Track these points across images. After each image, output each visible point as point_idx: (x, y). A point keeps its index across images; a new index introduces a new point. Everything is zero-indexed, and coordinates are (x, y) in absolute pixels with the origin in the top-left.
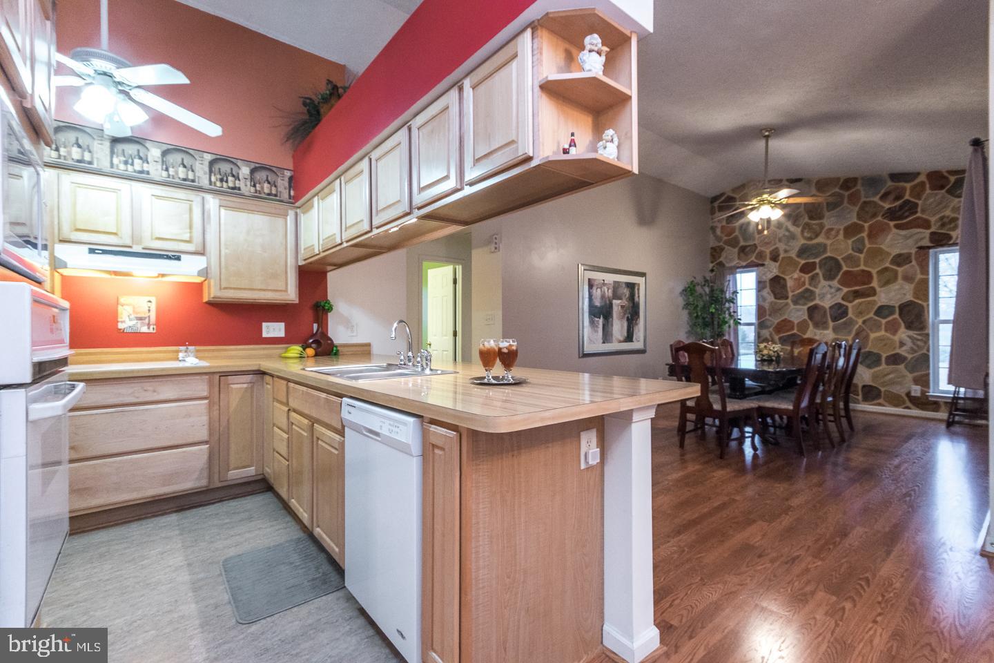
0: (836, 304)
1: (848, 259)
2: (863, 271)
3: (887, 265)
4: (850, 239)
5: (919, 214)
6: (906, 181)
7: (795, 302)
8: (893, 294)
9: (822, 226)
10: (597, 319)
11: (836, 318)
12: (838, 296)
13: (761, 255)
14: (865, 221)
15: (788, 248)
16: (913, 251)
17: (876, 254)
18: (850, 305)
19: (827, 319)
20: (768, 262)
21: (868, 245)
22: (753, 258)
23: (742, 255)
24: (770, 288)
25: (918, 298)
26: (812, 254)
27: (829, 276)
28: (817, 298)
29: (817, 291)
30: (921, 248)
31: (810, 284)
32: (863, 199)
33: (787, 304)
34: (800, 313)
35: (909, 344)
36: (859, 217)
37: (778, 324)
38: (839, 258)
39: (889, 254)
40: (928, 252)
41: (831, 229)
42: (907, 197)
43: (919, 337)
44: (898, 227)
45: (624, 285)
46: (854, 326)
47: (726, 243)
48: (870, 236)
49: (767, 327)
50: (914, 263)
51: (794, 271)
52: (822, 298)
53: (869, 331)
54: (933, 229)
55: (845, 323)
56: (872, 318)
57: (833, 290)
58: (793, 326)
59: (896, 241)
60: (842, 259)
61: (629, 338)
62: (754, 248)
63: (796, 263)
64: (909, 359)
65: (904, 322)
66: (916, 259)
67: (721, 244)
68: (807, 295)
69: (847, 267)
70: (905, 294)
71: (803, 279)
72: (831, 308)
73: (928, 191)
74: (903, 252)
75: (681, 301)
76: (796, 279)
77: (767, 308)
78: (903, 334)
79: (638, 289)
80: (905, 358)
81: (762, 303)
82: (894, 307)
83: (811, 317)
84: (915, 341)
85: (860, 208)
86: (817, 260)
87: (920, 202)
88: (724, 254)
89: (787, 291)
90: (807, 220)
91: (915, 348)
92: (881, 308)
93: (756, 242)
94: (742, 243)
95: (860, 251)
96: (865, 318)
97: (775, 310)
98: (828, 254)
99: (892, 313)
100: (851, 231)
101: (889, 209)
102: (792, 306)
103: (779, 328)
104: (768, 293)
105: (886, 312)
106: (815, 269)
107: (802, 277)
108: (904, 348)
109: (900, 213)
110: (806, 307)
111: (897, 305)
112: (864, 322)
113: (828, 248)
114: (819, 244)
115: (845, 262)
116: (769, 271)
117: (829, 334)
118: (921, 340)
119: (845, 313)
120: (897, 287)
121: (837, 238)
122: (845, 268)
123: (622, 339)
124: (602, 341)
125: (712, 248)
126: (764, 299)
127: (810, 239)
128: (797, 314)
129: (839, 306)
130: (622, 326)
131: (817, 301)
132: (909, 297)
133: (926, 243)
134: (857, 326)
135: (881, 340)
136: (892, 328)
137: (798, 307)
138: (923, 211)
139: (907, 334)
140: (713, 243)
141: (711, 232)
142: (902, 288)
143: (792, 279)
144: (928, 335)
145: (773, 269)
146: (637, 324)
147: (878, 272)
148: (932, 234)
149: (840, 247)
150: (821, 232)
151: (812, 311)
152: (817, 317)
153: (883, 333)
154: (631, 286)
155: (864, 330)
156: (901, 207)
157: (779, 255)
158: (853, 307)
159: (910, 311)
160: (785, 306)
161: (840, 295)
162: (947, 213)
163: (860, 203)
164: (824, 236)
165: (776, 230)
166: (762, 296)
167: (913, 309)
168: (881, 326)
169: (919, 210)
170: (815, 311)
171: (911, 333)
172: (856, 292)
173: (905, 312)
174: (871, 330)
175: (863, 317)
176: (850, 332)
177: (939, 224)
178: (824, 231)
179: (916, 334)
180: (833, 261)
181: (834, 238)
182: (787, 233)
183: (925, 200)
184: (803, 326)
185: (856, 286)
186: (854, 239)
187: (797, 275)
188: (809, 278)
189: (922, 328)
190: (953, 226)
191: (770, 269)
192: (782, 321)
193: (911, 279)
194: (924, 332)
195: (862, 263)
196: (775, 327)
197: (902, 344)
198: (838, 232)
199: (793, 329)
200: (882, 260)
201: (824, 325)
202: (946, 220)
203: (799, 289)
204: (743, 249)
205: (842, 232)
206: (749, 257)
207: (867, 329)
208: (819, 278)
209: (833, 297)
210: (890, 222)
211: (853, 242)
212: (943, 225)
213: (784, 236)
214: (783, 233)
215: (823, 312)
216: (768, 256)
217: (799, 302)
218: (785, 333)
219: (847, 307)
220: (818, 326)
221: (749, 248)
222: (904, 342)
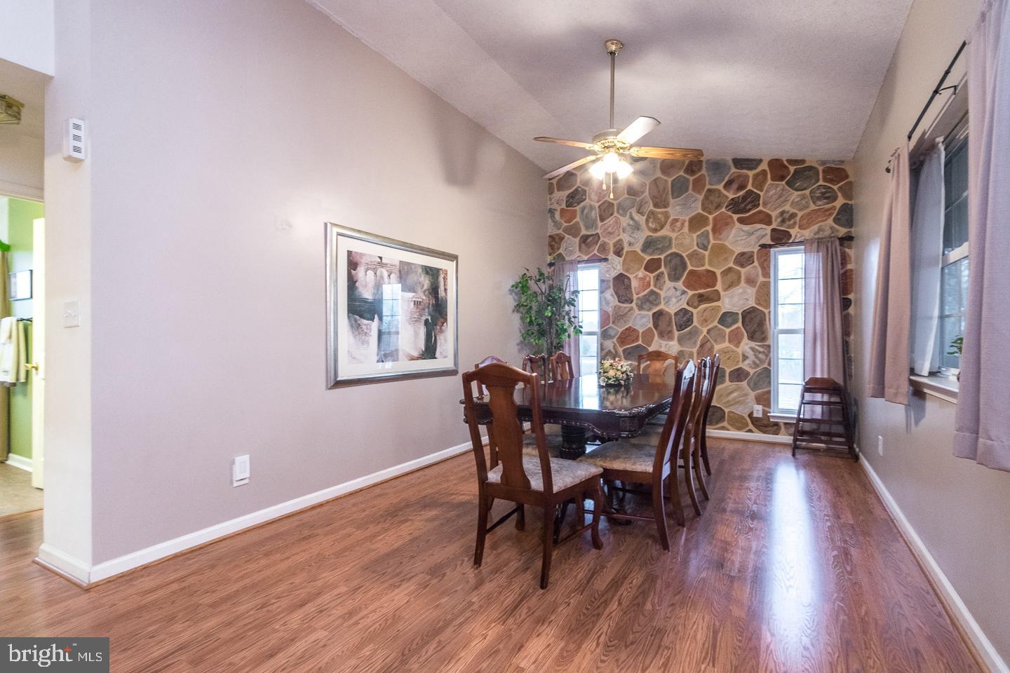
0: (681, 310)
1: (693, 255)
2: (708, 271)
3: (731, 265)
4: (694, 233)
5: (761, 208)
6: (750, 169)
7: (641, 308)
8: (735, 299)
9: (667, 216)
10: (365, 322)
11: (681, 326)
12: (683, 300)
13: (604, 248)
14: (710, 213)
15: (632, 240)
16: (756, 249)
17: (721, 250)
18: (695, 311)
19: (672, 327)
20: (611, 256)
21: (712, 241)
22: (595, 252)
23: (583, 245)
24: (614, 289)
25: (759, 304)
27: (675, 277)
28: (663, 302)
29: (662, 294)
30: (763, 246)
31: (655, 286)
32: (708, 187)
33: (631, 309)
34: (645, 320)
35: (750, 354)
36: (704, 209)
37: (622, 333)
38: (684, 255)
39: (733, 252)
40: (769, 252)
41: (676, 220)
42: (750, 187)
43: (761, 350)
44: (741, 221)
45: (420, 270)
46: (699, 336)
47: (565, 230)
48: (715, 230)
49: (611, 337)
50: (756, 263)
51: (639, 269)
52: (667, 302)
53: (713, 342)
54: (774, 226)
55: (690, 333)
56: (716, 326)
57: (678, 293)
58: (638, 336)
59: (740, 238)
60: (687, 256)
61: (430, 351)
62: (597, 238)
63: (641, 259)
64: (752, 374)
65: (747, 332)
66: (758, 259)
67: (560, 231)
68: (652, 299)
69: (692, 265)
70: (747, 300)
71: (648, 279)
72: (676, 314)
73: (769, 181)
74: (745, 250)
75: (511, 301)
76: (641, 279)
77: (611, 314)
78: (746, 345)
79: (445, 279)
80: (748, 374)
81: (605, 307)
82: (737, 313)
83: (656, 325)
84: (757, 353)
85: (705, 196)
87: (762, 194)
88: (563, 245)
89: (631, 292)
90: (651, 207)
91: (757, 362)
92: (725, 314)
93: (598, 231)
94: (584, 232)
95: (705, 248)
96: (708, 328)
97: (619, 317)
98: (674, 250)
99: (735, 321)
100: (697, 222)
101: (733, 199)
102: (637, 311)
103: (622, 339)
104: (612, 295)
105: (729, 320)
106: (660, 267)
107: (647, 276)
108: (747, 362)
109: (743, 205)
110: (651, 313)
111: (740, 312)
112: (708, 332)
113: (674, 241)
114: (664, 238)
115: (689, 259)
116: (613, 267)
117: (674, 345)
118: (763, 353)
119: (690, 321)
120: (741, 291)
121: (682, 231)
122: (690, 268)
123: (416, 354)
124: (376, 358)
125: (550, 236)
126: (608, 303)
127: (655, 230)
128: (641, 320)
129: (683, 312)
130: (416, 334)
131: (662, 306)
132: (752, 303)
133: (767, 240)
134: (702, 336)
135: (725, 353)
136: (735, 339)
137: (643, 313)
138: (765, 204)
139: (749, 346)
140: (552, 230)
141: (549, 215)
142: (745, 292)
143: (637, 276)
144: (769, 346)
145: (616, 266)
146: (441, 331)
147: (722, 273)
148: (773, 230)
149: (684, 241)
150: (665, 224)
151: (658, 316)
152: (663, 324)
153: (726, 344)
154: (433, 273)
155: (708, 341)
156: (744, 198)
157: (623, 249)
158: (698, 313)
159: (752, 319)
160: (629, 311)
161: (685, 298)
162: (787, 207)
163: (706, 190)
164: (668, 228)
165: (620, 217)
166: (605, 298)
167: (755, 317)
168: (724, 337)
169: (761, 202)
170: (661, 318)
171: (753, 344)
172: (701, 296)
173: (747, 320)
174: (716, 341)
175: (707, 326)
176: (695, 343)
177: (779, 220)
178: (669, 222)
179: (758, 346)
180: (678, 258)
181: (679, 231)
182: (631, 222)
183: (767, 191)
184: (648, 335)
185: (701, 289)
186: (699, 233)
187: (641, 273)
188: (654, 277)
189: (764, 339)
190: (792, 222)
191: (614, 266)
192: (626, 329)
193: (753, 282)
194: (766, 343)
195: (707, 262)
196: (619, 337)
197: (745, 357)
198: (683, 224)
199: (637, 339)
200: (726, 259)
201: (670, 335)
202: (786, 216)
203: (643, 291)
204: (584, 239)
205: (687, 224)
206: (591, 249)
207: (711, 340)
208: (664, 278)
209: (678, 301)
210: (733, 215)
211: (698, 236)
212: (783, 221)
213: (629, 225)
214: (627, 221)
215: (668, 319)
216: (612, 249)
217: (644, 307)
218: (629, 344)
219: (692, 313)
220: (663, 336)
221: (591, 239)
222: (746, 354)
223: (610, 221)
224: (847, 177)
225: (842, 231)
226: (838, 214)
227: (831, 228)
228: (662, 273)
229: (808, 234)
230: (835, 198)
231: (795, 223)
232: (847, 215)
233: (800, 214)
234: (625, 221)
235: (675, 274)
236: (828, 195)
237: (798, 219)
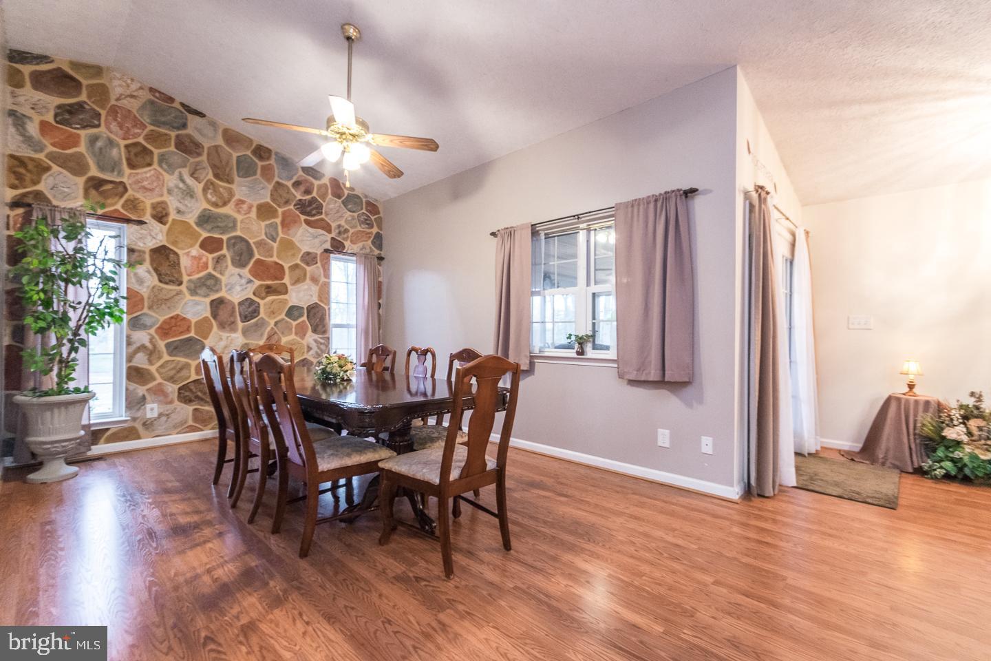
0: (247, 299)
1: (260, 244)
2: (276, 263)
3: (298, 261)
4: (263, 221)
5: (323, 216)
6: (314, 178)
7: (193, 292)
8: (301, 294)
9: (231, 194)
11: (246, 317)
12: (248, 289)
13: (133, 204)
14: (279, 206)
15: (182, 208)
16: (319, 251)
17: (288, 246)
18: (262, 302)
19: (235, 317)
20: (148, 220)
21: (281, 235)
22: (116, 207)
23: (93, 192)
24: (152, 264)
25: (321, 301)
26: (218, 227)
27: (240, 262)
28: (224, 289)
29: (224, 279)
30: (326, 251)
31: (214, 269)
32: (276, 179)
33: (179, 293)
34: (199, 307)
35: (314, 345)
36: (273, 200)
37: (165, 322)
38: (251, 241)
39: (300, 250)
40: (329, 256)
41: (242, 201)
42: (314, 194)
43: (322, 341)
44: (308, 223)
46: (266, 328)
48: (283, 223)
49: (144, 327)
50: (319, 264)
51: (192, 246)
52: (229, 290)
53: (281, 335)
54: (333, 235)
55: (256, 324)
56: (283, 319)
57: (244, 281)
58: (190, 326)
59: (307, 239)
60: (255, 243)
62: (121, 189)
63: (195, 234)
64: (316, 363)
65: (311, 325)
66: (321, 261)
67: (41, 156)
68: (208, 283)
69: (259, 255)
70: (312, 296)
71: (204, 259)
72: (240, 304)
73: (330, 196)
74: (311, 251)
76: (194, 258)
77: (144, 295)
78: (311, 338)
80: (313, 363)
81: (136, 287)
82: (303, 308)
83: (215, 315)
84: (319, 345)
85: (274, 187)
86: (225, 237)
87: (324, 204)
88: (47, 180)
89: (180, 272)
90: (211, 176)
91: (320, 352)
92: (292, 308)
93: (125, 180)
94: (94, 172)
95: (274, 240)
96: (275, 320)
97: (158, 301)
98: (238, 233)
99: (301, 315)
100: (265, 211)
101: (300, 200)
102: (188, 297)
103: (165, 330)
104: (148, 272)
105: (296, 313)
106: (221, 249)
107: (203, 255)
108: (311, 353)
109: (308, 209)
110: (208, 300)
111: (305, 307)
112: (276, 324)
113: (239, 224)
114: (227, 217)
115: (257, 248)
116: (151, 235)
117: (238, 338)
118: (324, 344)
119: (256, 312)
120: (306, 287)
121: (248, 215)
122: (257, 256)
125: (13, 157)
126: (140, 281)
127: (216, 205)
128: (195, 308)
129: (249, 301)
131: (223, 294)
132: (315, 300)
133: (328, 246)
134: (269, 329)
136: (301, 332)
137: (197, 298)
138: (327, 214)
139: (313, 338)
140: (17, 147)
141: (9, 121)
142: (309, 289)
143: (189, 256)
144: (328, 338)
145: (157, 234)
147: (290, 267)
148: (333, 239)
149: (253, 229)
150: (229, 201)
151: (217, 305)
152: (223, 314)
153: (293, 337)
155: (276, 333)
156: (310, 202)
157: (167, 215)
158: (265, 305)
159: (315, 314)
160: (177, 294)
161: (251, 288)
162: (343, 223)
163: (274, 182)
164: (233, 207)
165: (164, 173)
166: (135, 274)
167: (318, 312)
168: (291, 329)
169: (323, 211)
170: (222, 306)
171: (316, 336)
172: (268, 287)
173: (311, 314)
174: (283, 333)
175: (275, 318)
176: (262, 335)
177: (337, 231)
178: (233, 200)
179: (321, 338)
180: (243, 243)
181: (246, 214)
182: (181, 185)
183: (328, 204)
184: (204, 328)
185: (269, 280)
186: (268, 222)
187: (196, 251)
188: (213, 259)
189: (324, 332)
190: (345, 236)
191: (153, 234)
192: (172, 318)
193: (317, 281)
194: (326, 336)
195: (275, 254)
196: (159, 328)
197: (309, 349)
198: (250, 207)
199: (188, 330)
200: (293, 255)
201: (233, 326)
202: (342, 229)
203: (198, 273)
204: (95, 185)
205: (254, 210)
206: (109, 201)
207: (278, 332)
208: (226, 262)
209: (243, 290)
210: (301, 215)
211: (266, 226)
212: (340, 233)
213: (177, 187)
214: (175, 182)
215: (230, 307)
216: (149, 211)
217: (199, 291)
218: (175, 336)
219: (259, 304)
220: (224, 328)
221: (109, 186)
222: (311, 346)
223: (146, 173)
224: (379, 213)
225: (377, 252)
226: (374, 238)
227: (370, 248)
228: (224, 256)
229: (355, 248)
230: (372, 227)
231: (348, 237)
232: (378, 241)
233: (351, 231)
234: (171, 180)
235: (240, 260)
236: (368, 222)
237: (350, 234)
